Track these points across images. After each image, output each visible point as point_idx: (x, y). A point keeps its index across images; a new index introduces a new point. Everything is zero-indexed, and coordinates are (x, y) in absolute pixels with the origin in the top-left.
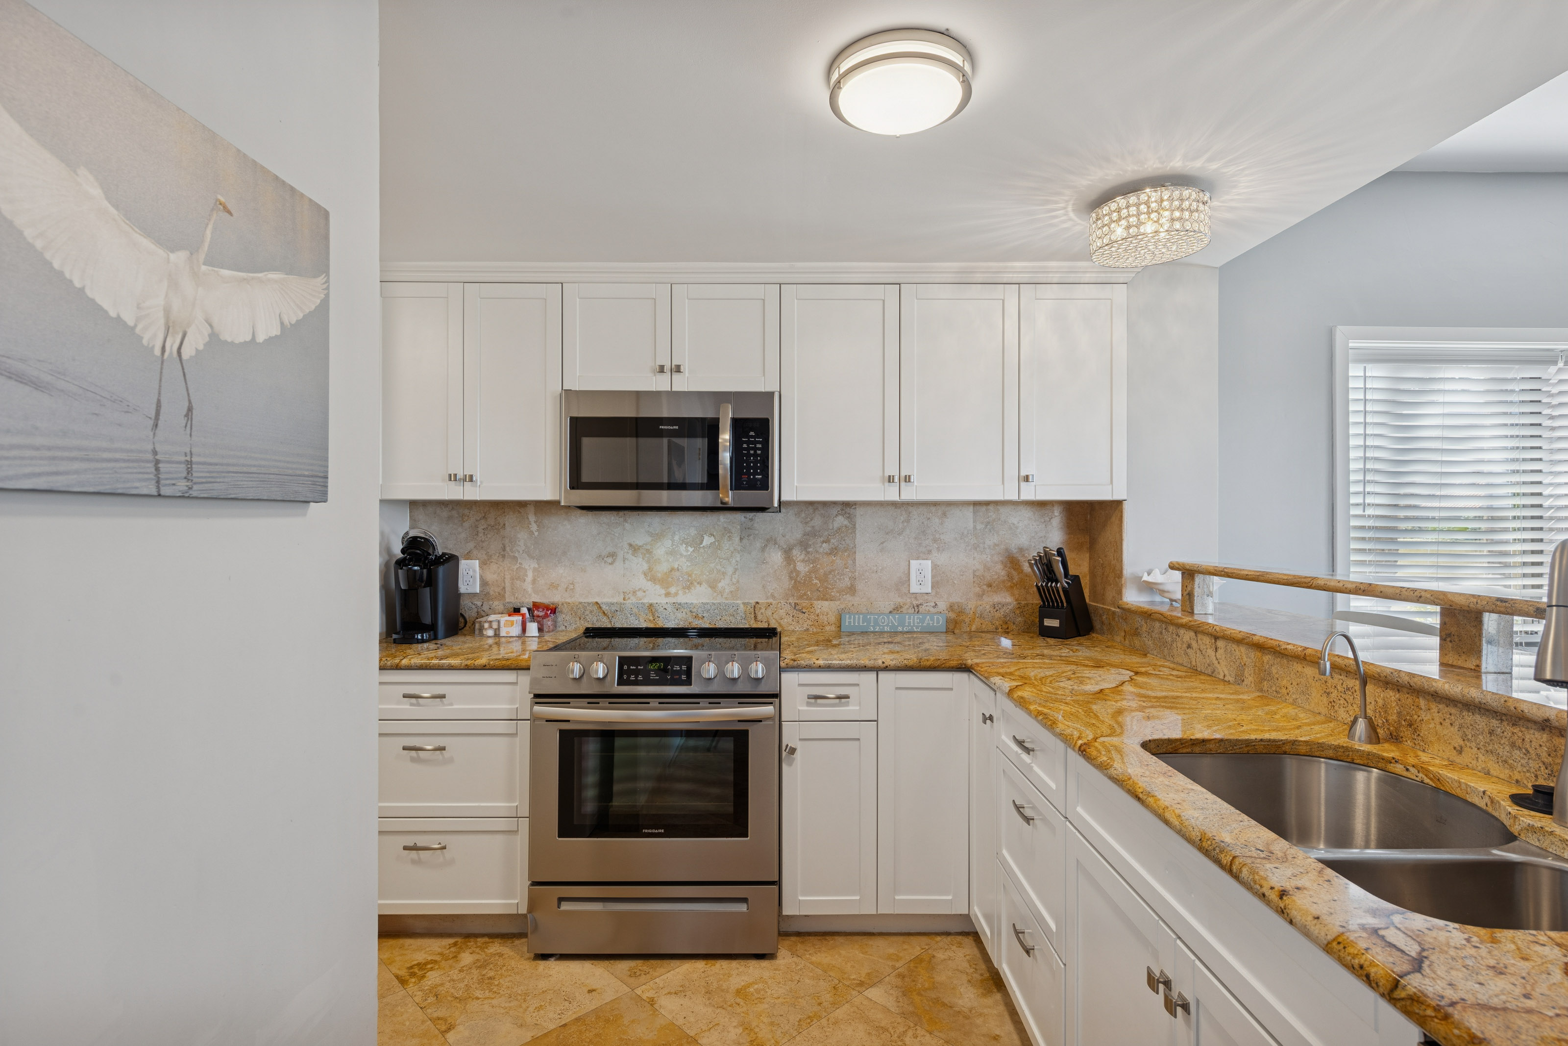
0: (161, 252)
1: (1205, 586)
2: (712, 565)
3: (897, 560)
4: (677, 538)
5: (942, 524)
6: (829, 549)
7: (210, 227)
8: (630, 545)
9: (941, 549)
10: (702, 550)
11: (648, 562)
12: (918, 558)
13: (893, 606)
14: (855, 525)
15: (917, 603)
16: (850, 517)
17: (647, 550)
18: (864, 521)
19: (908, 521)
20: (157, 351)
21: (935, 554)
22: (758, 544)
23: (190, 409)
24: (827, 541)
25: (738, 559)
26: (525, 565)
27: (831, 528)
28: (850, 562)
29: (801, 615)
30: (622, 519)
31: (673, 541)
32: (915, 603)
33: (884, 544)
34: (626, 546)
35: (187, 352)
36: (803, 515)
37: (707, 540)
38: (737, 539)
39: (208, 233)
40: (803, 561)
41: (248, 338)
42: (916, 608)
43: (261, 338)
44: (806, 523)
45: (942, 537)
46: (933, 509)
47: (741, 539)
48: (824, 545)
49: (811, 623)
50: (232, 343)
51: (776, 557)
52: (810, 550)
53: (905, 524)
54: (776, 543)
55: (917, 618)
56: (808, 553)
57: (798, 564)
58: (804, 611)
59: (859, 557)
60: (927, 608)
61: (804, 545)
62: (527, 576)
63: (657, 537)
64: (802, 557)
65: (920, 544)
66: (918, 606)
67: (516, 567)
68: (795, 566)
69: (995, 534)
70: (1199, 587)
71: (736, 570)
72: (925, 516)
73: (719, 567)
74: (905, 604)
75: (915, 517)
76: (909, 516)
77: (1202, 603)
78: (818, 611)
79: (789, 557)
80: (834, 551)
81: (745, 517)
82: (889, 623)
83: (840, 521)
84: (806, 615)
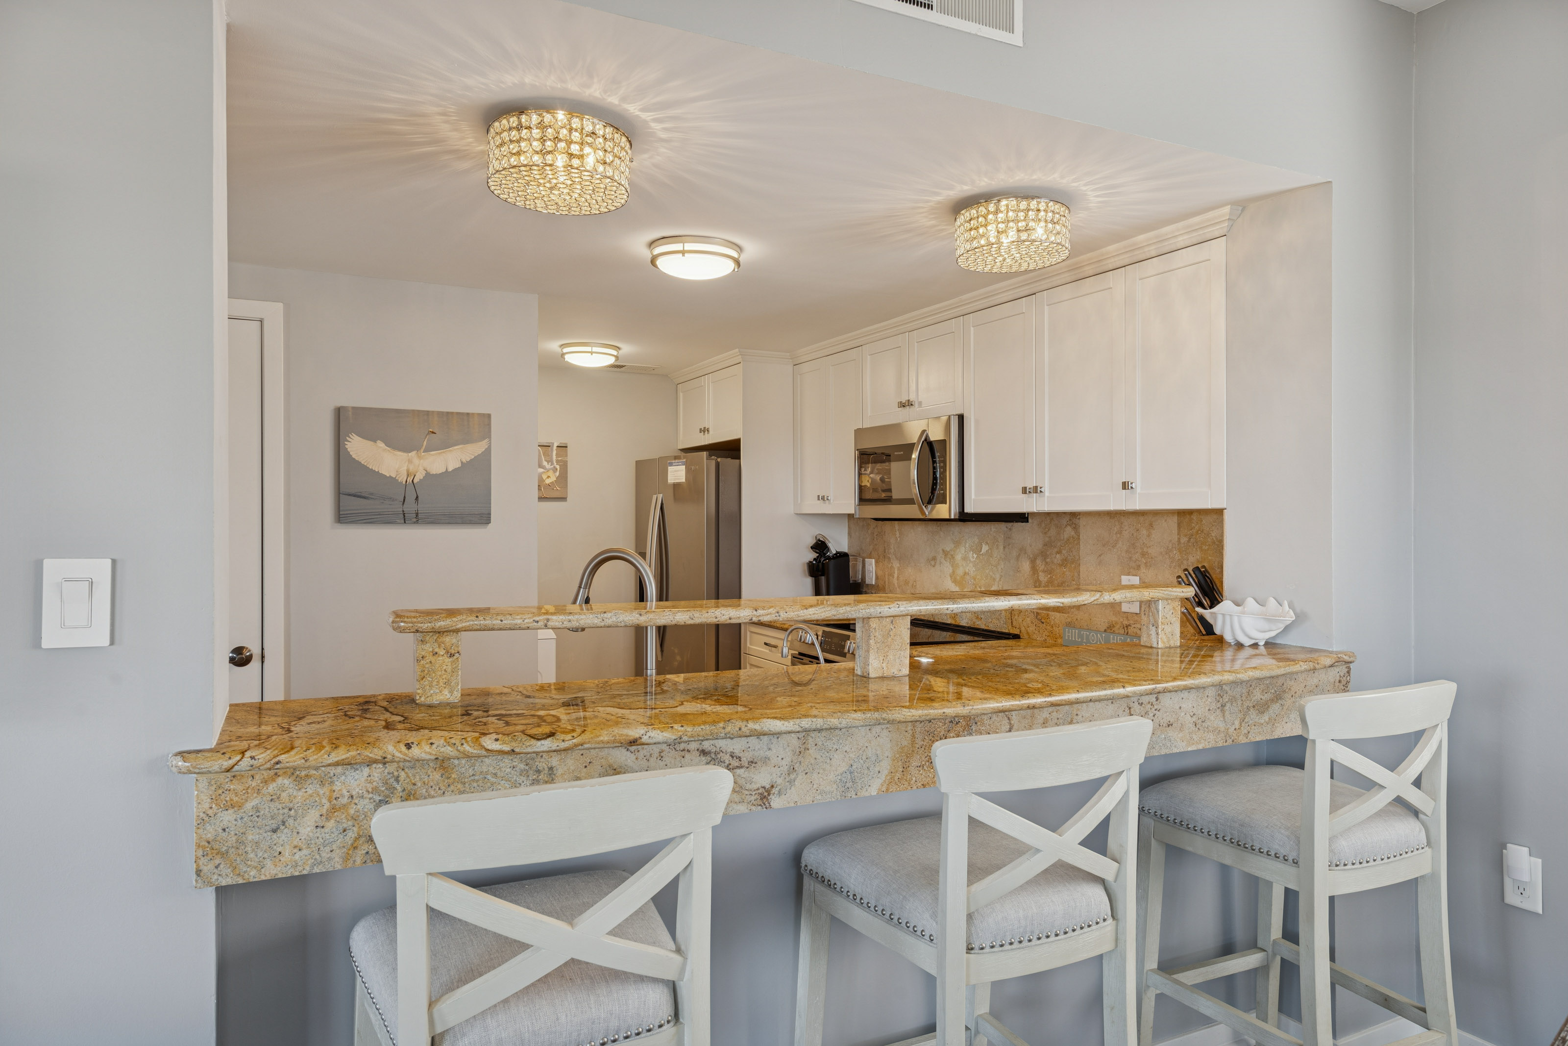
0: (405, 454)
1: (1151, 614)
2: (987, 571)
3: (1111, 575)
4: (967, 545)
5: (1149, 536)
6: (1061, 560)
7: (426, 440)
8: (943, 550)
9: (1148, 564)
10: (981, 557)
11: (952, 566)
12: (1128, 574)
13: (1107, 625)
14: (1079, 536)
15: (1126, 623)
16: (1076, 528)
17: (952, 555)
18: (1088, 533)
19: (1120, 532)
20: (404, 483)
21: (1143, 570)
22: (1015, 554)
23: (417, 497)
24: (1059, 552)
25: (1002, 567)
26: (894, 565)
27: (1062, 538)
28: (1076, 574)
29: (1041, 625)
30: (939, 528)
31: (965, 548)
32: (1126, 622)
33: (1102, 557)
34: (941, 551)
35: (415, 481)
36: (1043, 525)
37: (985, 548)
38: (1002, 547)
39: (425, 443)
40: (1044, 571)
41: (444, 470)
42: (1125, 628)
43: (450, 469)
44: (1045, 533)
45: (1150, 551)
46: (1141, 519)
47: (1004, 547)
48: (1058, 556)
49: (1048, 634)
50: (436, 474)
51: (1026, 566)
52: (1048, 560)
53: (1118, 535)
54: (1025, 553)
55: (1120, 639)
56: (1047, 563)
57: (1040, 573)
58: (1043, 621)
59: (1082, 569)
60: (1135, 630)
61: (1043, 555)
62: (894, 573)
63: (957, 544)
64: (1043, 567)
65: (1131, 558)
66: (1127, 627)
67: (890, 566)
68: (1038, 577)
69: (1198, 549)
70: (1145, 614)
71: (1001, 576)
72: (1135, 527)
73: (991, 573)
74: (1116, 623)
75: (1126, 528)
76: (1121, 527)
77: (1148, 634)
78: (1052, 623)
79: (1034, 567)
80: (1064, 563)
81: (1006, 527)
82: (1097, 642)
83: (1069, 532)
84: (1044, 625)
